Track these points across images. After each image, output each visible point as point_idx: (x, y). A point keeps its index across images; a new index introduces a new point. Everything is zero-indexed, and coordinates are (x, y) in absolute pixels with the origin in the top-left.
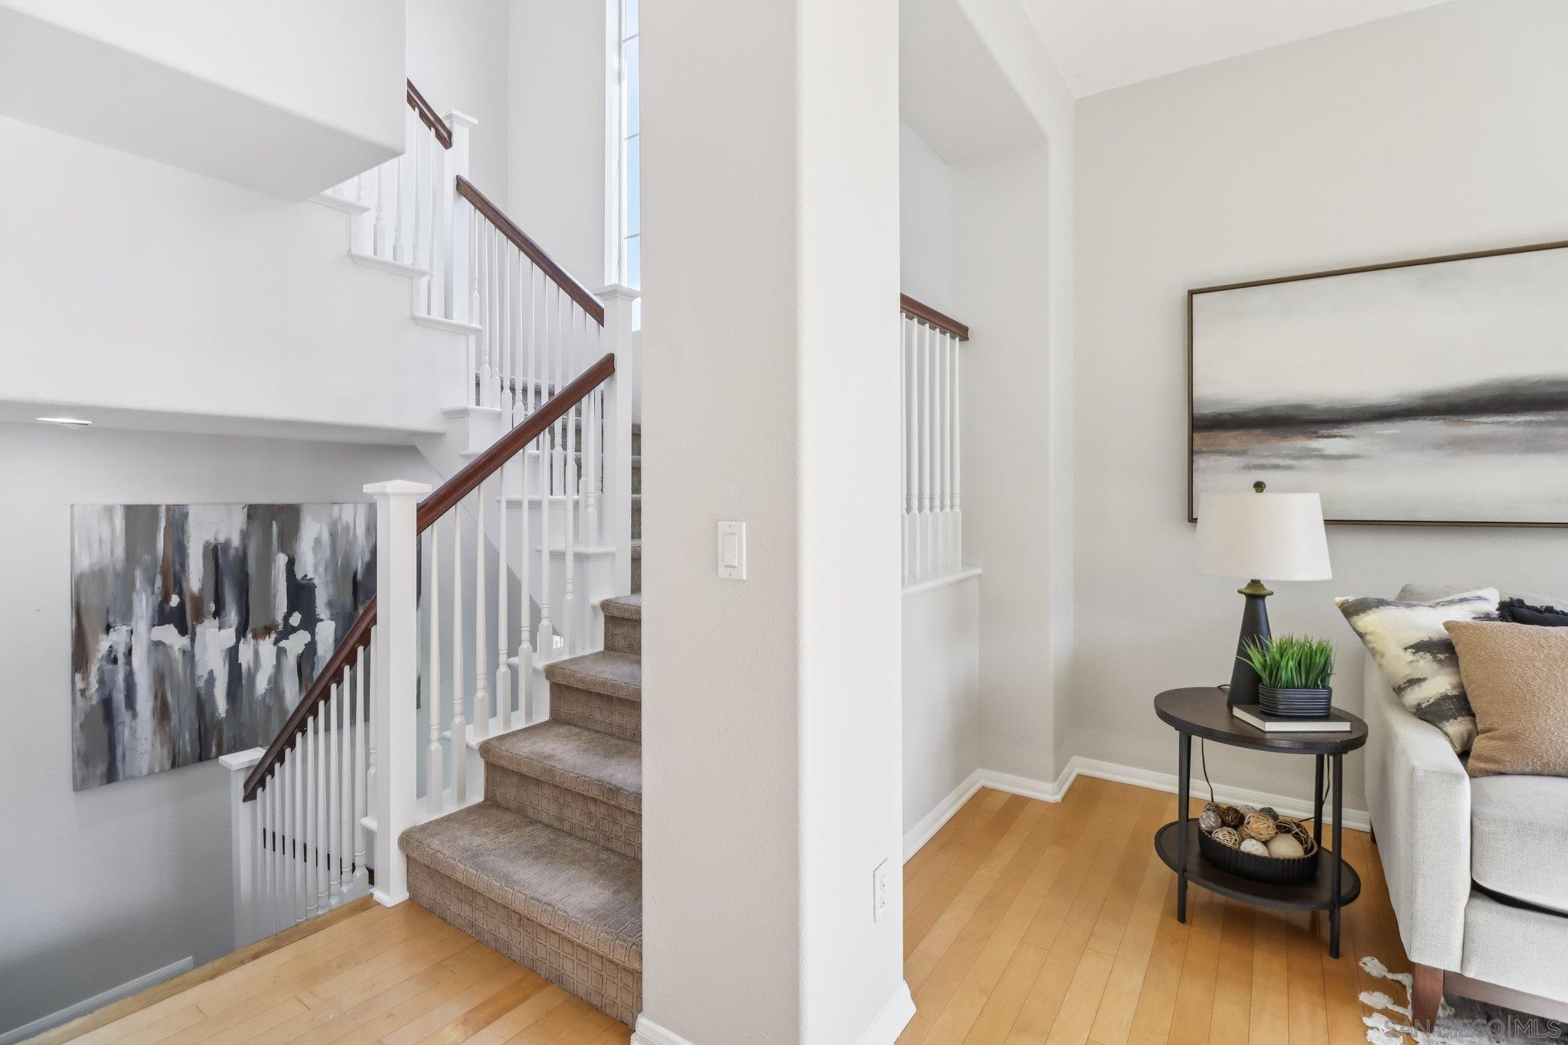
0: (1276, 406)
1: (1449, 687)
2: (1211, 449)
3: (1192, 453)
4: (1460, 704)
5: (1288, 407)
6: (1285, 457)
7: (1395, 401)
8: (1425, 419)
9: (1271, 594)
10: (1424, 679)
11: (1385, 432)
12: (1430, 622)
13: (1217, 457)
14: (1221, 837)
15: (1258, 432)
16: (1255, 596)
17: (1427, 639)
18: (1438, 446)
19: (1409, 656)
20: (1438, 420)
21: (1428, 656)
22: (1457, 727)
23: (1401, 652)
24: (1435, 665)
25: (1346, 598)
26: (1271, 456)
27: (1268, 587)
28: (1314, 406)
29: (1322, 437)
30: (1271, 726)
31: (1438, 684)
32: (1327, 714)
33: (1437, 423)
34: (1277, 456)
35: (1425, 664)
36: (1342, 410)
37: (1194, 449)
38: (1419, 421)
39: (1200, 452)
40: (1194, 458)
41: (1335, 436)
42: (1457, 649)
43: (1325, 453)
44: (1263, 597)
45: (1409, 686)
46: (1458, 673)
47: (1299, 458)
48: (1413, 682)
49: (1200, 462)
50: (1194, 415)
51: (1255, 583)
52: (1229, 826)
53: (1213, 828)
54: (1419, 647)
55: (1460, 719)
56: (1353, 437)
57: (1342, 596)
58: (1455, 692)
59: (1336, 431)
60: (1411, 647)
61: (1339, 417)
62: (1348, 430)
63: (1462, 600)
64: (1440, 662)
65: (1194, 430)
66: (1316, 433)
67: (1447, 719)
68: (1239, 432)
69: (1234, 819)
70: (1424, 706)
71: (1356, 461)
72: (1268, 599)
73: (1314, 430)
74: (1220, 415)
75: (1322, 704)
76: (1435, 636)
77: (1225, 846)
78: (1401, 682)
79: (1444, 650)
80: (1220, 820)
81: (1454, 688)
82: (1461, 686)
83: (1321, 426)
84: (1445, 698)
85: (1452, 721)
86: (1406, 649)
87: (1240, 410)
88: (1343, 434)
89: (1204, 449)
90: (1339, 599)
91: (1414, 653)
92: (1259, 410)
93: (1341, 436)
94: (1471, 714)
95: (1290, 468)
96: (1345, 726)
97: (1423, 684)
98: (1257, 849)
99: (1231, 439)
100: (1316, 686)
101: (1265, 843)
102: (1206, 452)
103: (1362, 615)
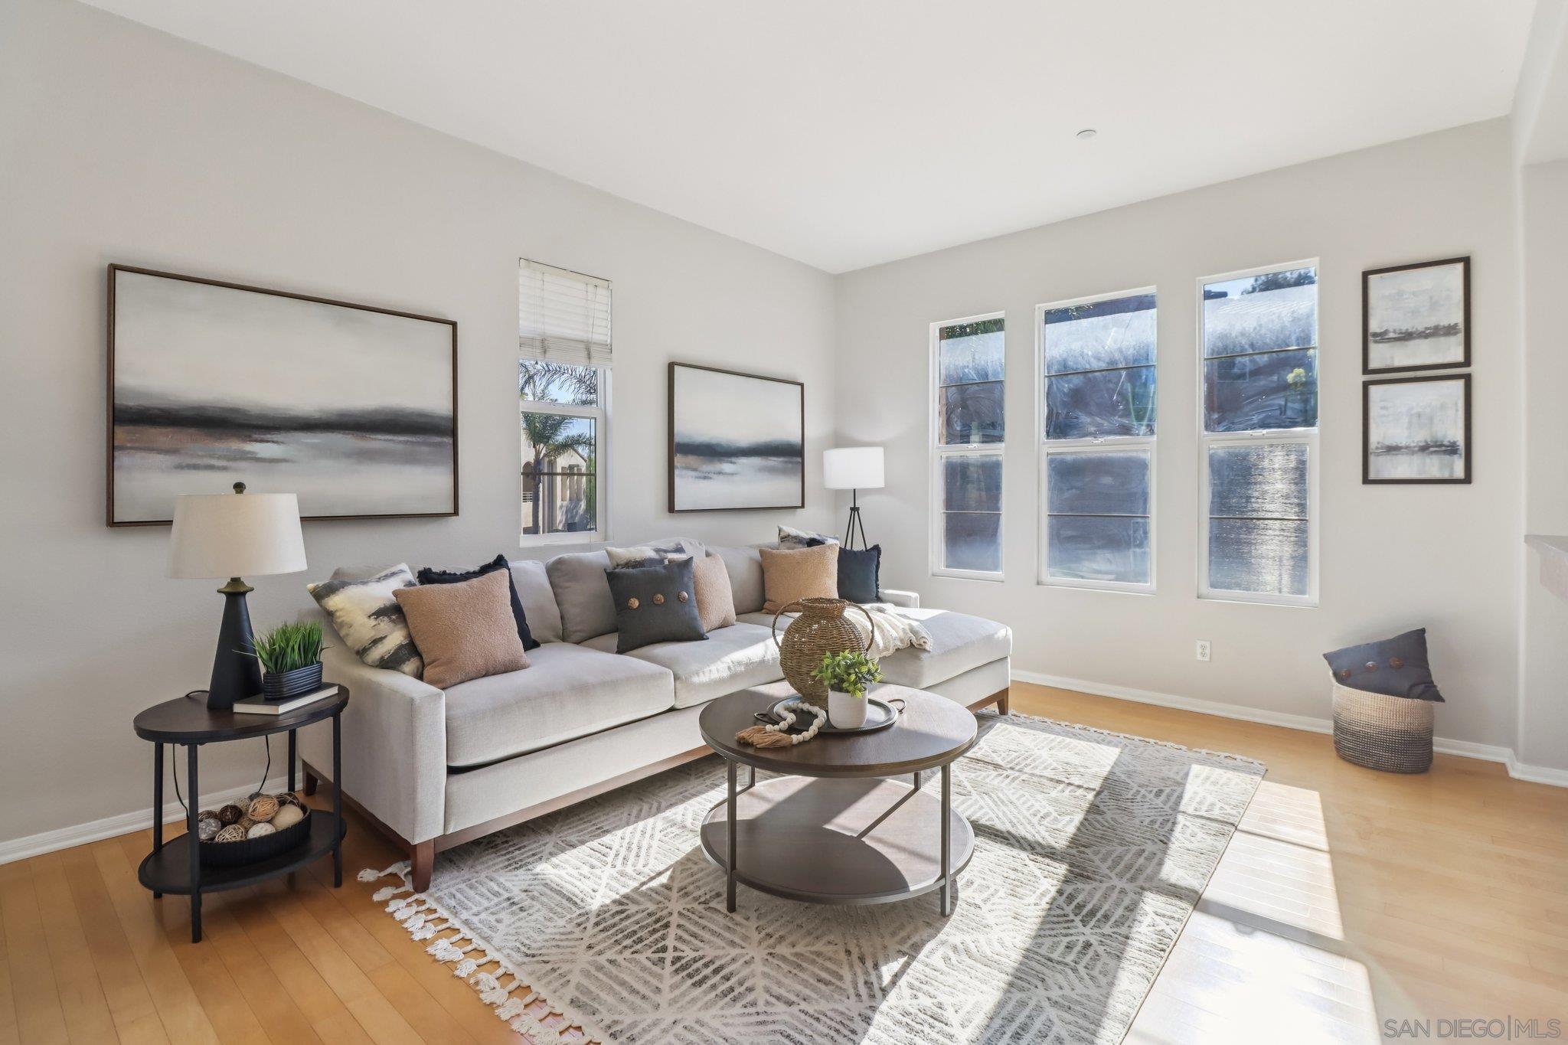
0: (210, 407)
1: (402, 639)
2: (137, 445)
3: (112, 449)
4: (411, 648)
5: (224, 409)
6: (219, 458)
7: (317, 415)
8: (340, 433)
9: (252, 589)
10: (386, 637)
11: (309, 441)
12: (383, 592)
13: (144, 454)
14: (227, 836)
15: (192, 431)
16: (235, 594)
17: (382, 606)
18: (348, 455)
19: (372, 622)
20: (349, 434)
21: (386, 618)
22: (411, 665)
23: (366, 620)
24: (391, 625)
25: (315, 585)
26: (205, 456)
27: (248, 584)
28: (249, 411)
29: (256, 441)
30: (283, 708)
31: (395, 638)
32: (320, 686)
33: (347, 436)
34: (212, 456)
35: (385, 625)
36: (273, 418)
37: (116, 444)
38: (335, 434)
39: (123, 448)
40: (116, 454)
41: (268, 442)
42: (404, 610)
43: (259, 456)
44: (244, 594)
45: (373, 646)
46: (407, 626)
47: (235, 459)
48: (376, 642)
49: (122, 459)
50: (115, 406)
51: (235, 581)
52: (230, 823)
53: (215, 833)
54: (379, 613)
55: (412, 660)
56: (283, 443)
57: (313, 583)
58: (406, 642)
59: (268, 437)
60: (373, 614)
61: (271, 424)
62: (279, 436)
63: (393, 574)
64: (393, 621)
65: (115, 423)
66: (250, 436)
67: (404, 662)
68: (169, 430)
69: (232, 815)
70: (386, 657)
71: (288, 464)
72: (248, 595)
73: (248, 433)
74: (148, 409)
75: (314, 677)
76: (388, 604)
77: (235, 842)
78: (366, 644)
79: (395, 611)
80: (220, 823)
81: (405, 638)
82: (409, 636)
83: (254, 430)
84: (401, 647)
85: (407, 663)
86: (369, 617)
87: (175, 407)
88: (275, 439)
89: (129, 445)
90: (311, 586)
91: (376, 619)
92: (193, 408)
93: (273, 442)
94: (419, 655)
95: (224, 469)
96: (334, 691)
97: (384, 641)
98: (266, 830)
99: (162, 436)
100: (312, 663)
101: (270, 822)
102: (131, 448)
103: (332, 596)
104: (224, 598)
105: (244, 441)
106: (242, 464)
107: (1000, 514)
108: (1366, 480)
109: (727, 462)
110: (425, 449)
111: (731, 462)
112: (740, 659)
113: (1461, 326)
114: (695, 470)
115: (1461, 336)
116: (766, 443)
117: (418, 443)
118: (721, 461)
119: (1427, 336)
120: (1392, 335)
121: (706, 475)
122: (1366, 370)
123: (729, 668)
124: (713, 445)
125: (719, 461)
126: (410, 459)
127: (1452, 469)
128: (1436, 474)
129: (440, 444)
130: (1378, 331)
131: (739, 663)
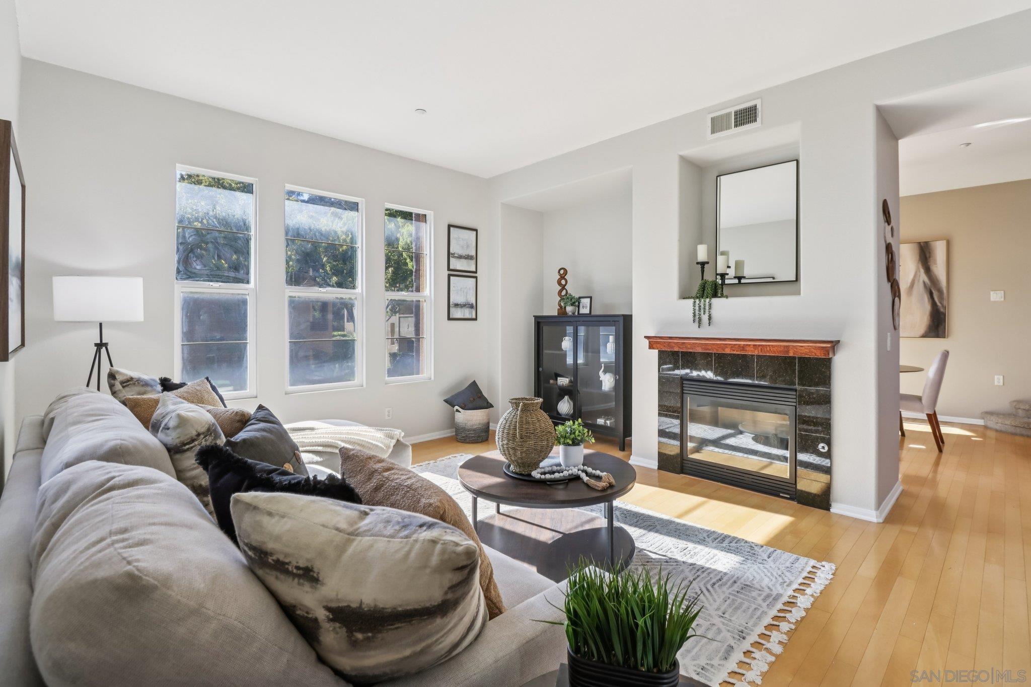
107: (247, 343)
108: (449, 319)
113: (475, 256)
115: (475, 260)
119: (466, 258)
120: (456, 255)
122: (449, 269)
127: (472, 315)
128: (467, 316)
130: (453, 252)
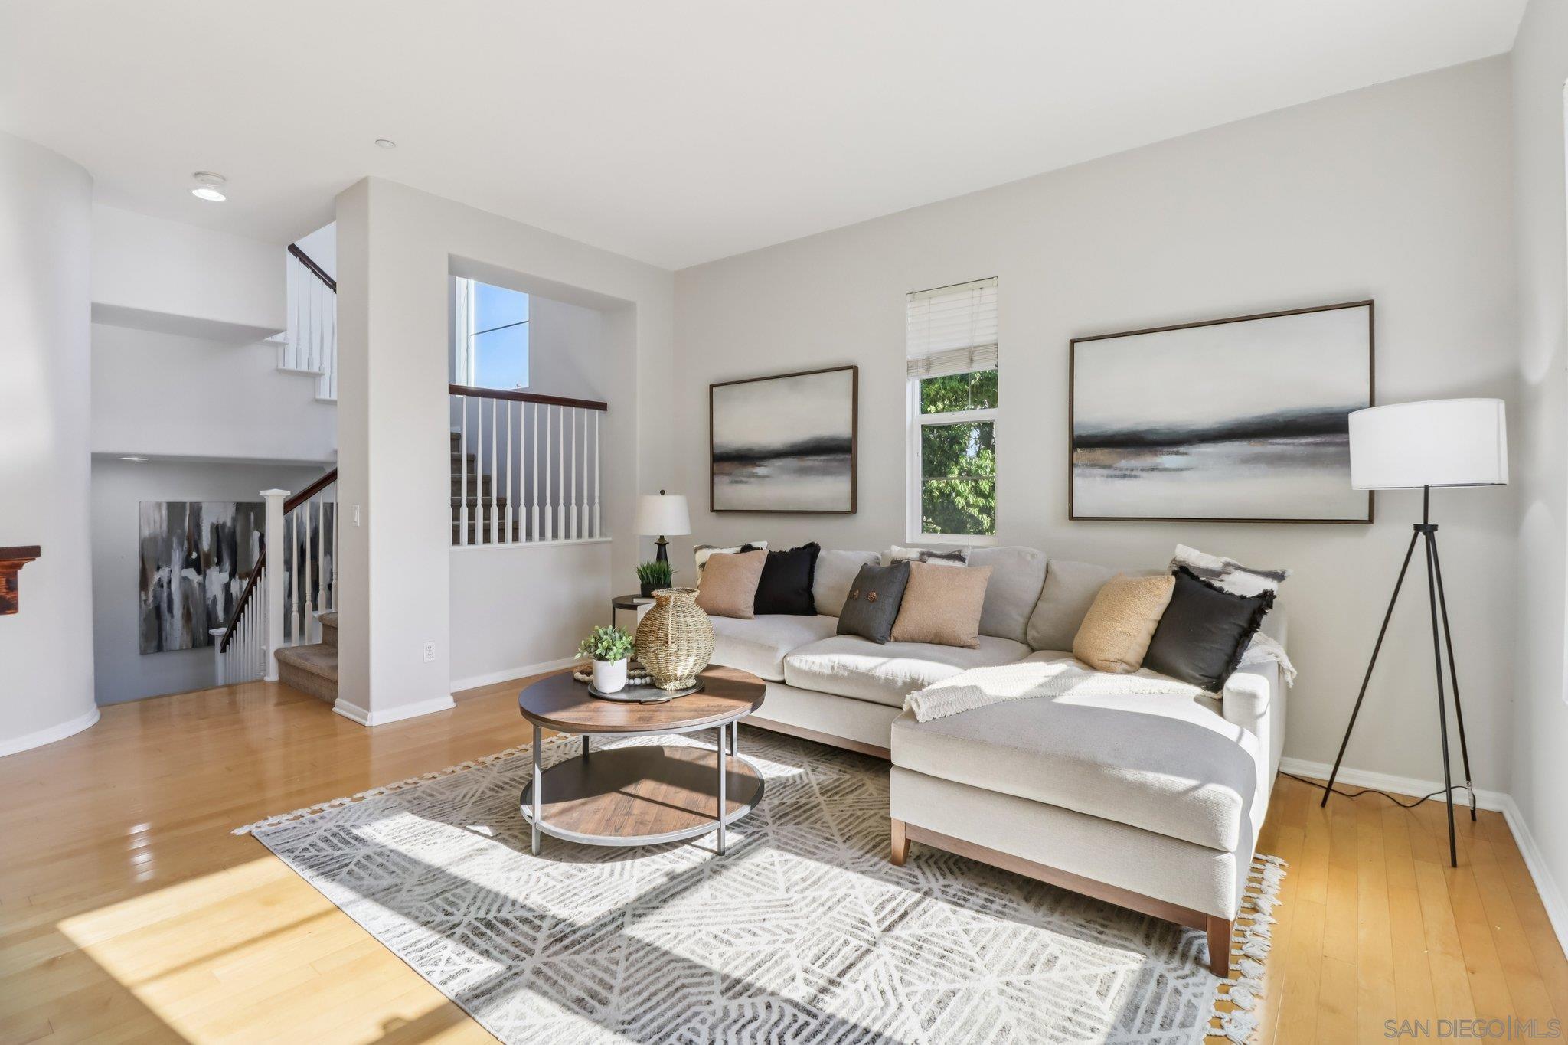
0: (743, 449)
5: (747, 449)
27: (667, 540)
28: (756, 449)
44: (664, 545)
50: (713, 453)
51: (665, 537)
65: (713, 461)
74: (722, 453)
83: (757, 460)
87: (730, 451)
92: (737, 451)
104: (657, 546)
105: (753, 467)
106: (752, 480)
109: (1169, 453)
110: (835, 464)
111: (1177, 453)
112: (848, 664)
114: (1109, 467)
116: (1261, 417)
117: (831, 460)
118: (1156, 454)
121: (1128, 472)
123: (833, 668)
124: (1141, 432)
125: (1151, 452)
126: (825, 472)
129: (843, 460)
131: (845, 667)
